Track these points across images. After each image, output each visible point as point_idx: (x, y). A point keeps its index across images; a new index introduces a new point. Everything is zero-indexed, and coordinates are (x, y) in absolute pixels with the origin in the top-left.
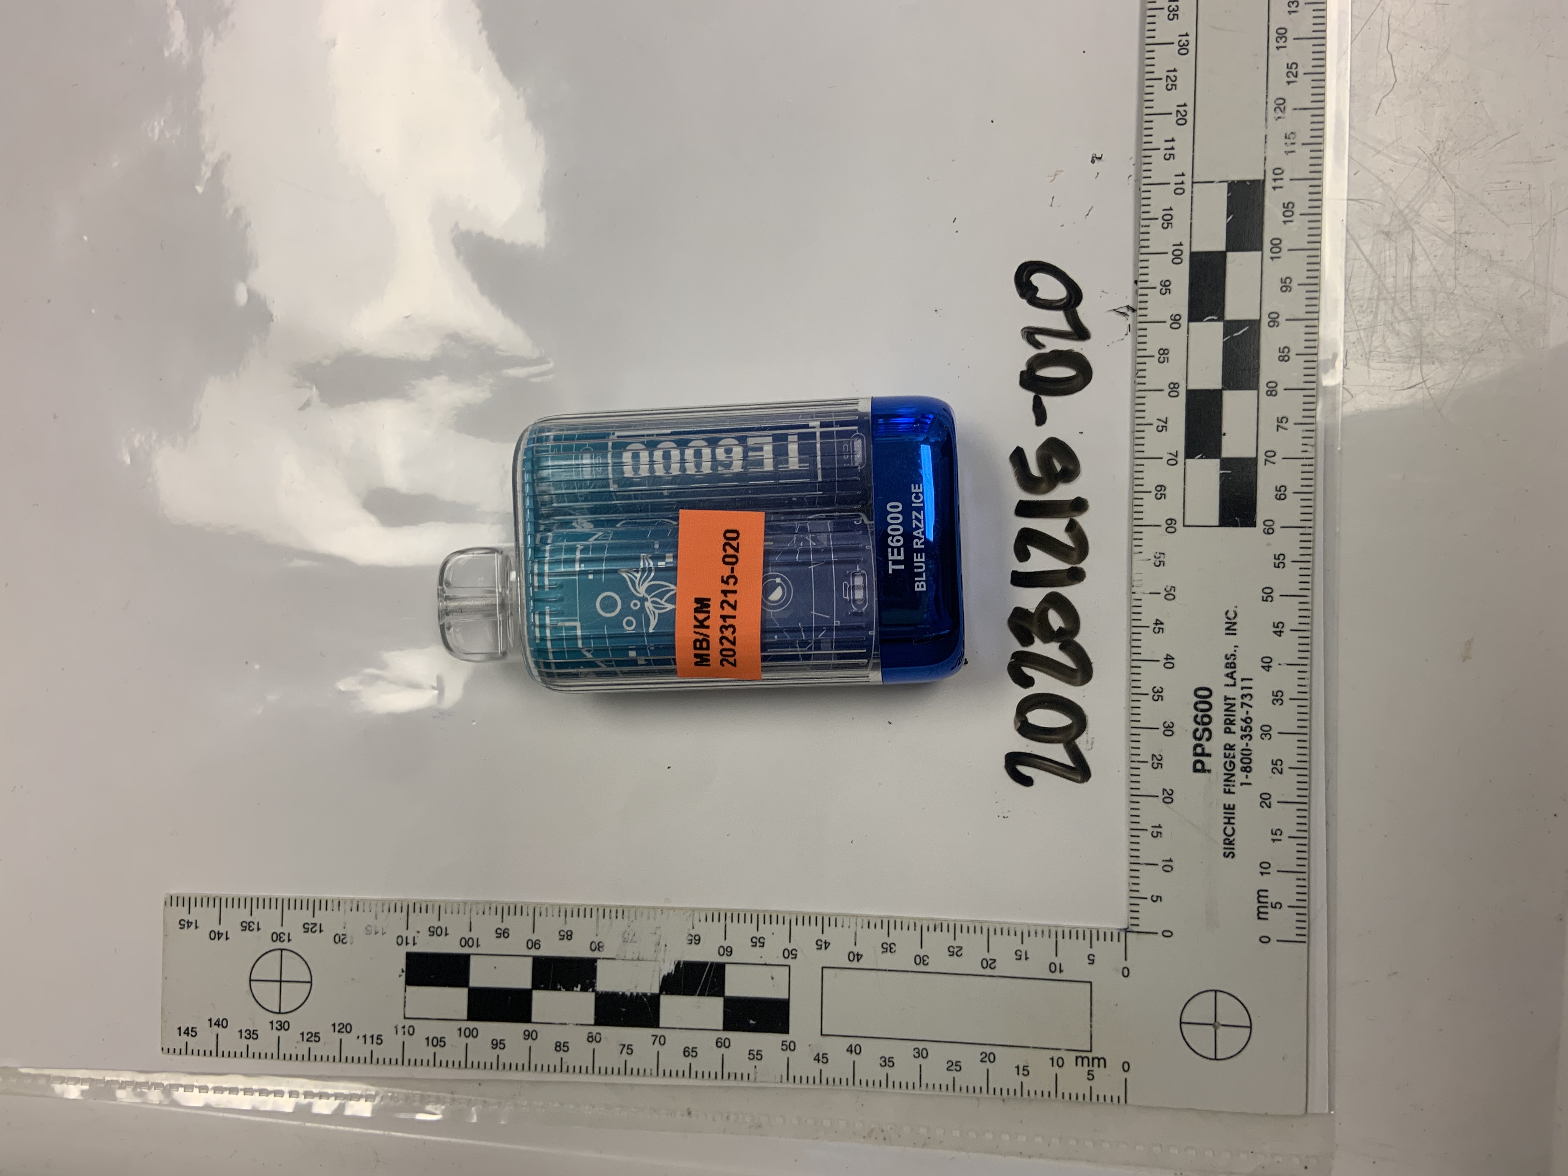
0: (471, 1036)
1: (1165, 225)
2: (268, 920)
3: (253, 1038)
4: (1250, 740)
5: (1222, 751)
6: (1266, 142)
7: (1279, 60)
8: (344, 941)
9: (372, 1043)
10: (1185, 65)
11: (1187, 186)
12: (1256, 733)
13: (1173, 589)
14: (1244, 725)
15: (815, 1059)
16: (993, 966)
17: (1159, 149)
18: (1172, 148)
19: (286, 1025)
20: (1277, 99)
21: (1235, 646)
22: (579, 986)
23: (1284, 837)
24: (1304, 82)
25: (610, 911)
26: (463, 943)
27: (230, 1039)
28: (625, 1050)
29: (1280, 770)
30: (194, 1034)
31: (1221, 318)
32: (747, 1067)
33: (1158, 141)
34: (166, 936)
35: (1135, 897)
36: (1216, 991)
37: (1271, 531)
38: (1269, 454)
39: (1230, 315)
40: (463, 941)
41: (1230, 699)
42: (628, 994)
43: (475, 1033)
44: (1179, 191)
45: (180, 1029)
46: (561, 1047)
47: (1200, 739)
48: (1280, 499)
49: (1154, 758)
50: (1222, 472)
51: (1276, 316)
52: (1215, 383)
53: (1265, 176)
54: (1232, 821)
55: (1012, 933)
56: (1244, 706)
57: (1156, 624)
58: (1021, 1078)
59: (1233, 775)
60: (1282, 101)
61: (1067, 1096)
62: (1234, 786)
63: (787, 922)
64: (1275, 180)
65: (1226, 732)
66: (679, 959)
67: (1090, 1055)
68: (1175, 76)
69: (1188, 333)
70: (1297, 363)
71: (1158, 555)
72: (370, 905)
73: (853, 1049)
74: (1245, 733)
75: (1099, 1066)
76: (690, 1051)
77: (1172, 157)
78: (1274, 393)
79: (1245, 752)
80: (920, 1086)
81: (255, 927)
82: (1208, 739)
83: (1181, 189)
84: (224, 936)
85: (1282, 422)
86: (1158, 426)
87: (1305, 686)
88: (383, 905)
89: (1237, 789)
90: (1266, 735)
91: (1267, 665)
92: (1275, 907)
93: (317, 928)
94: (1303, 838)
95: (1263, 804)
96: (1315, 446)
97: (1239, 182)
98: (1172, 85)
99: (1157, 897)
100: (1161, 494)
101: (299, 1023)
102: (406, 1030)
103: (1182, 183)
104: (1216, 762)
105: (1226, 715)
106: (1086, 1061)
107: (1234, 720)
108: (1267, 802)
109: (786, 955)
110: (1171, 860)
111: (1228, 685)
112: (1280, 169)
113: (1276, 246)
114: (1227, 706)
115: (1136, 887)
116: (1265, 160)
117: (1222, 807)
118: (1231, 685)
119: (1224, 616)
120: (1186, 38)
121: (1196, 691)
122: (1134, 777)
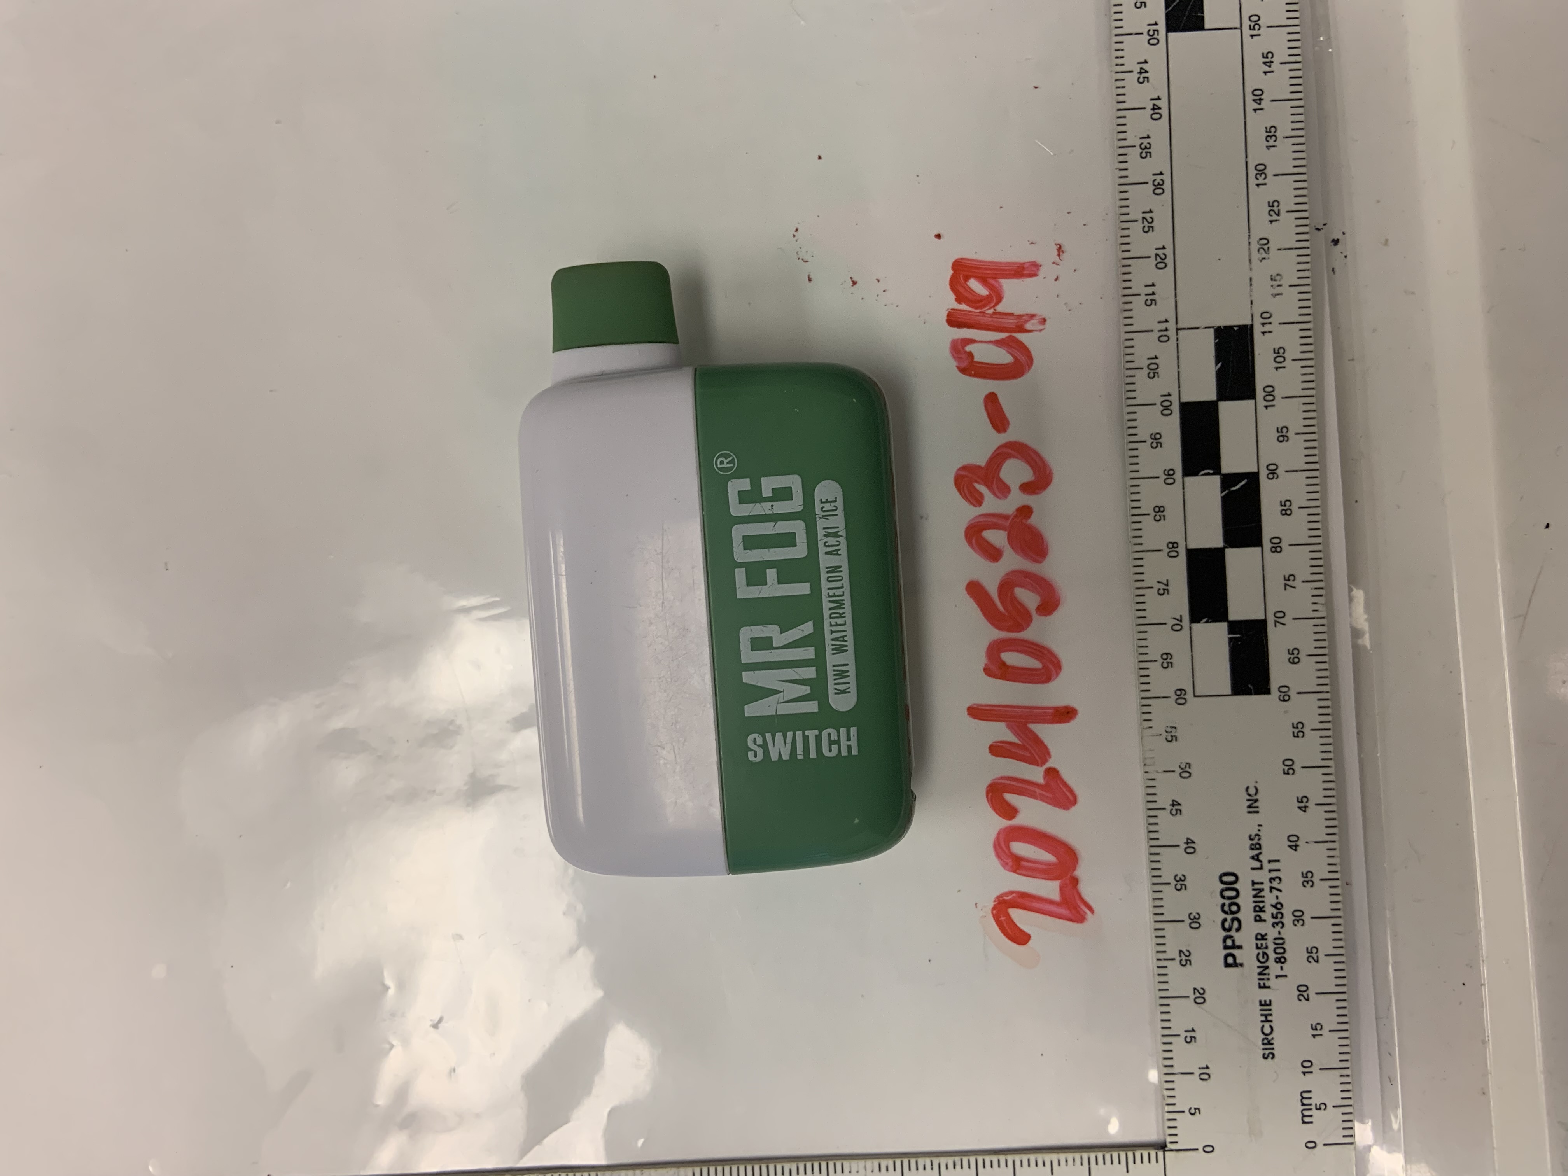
1: (1151, 375)
4: (1283, 926)
6: (1251, 285)
7: (1260, 198)
10: (1160, 206)
11: (1172, 333)
12: (1288, 919)
13: (1188, 766)
14: (1275, 911)
17: (1139, 295)
18: (1153, 294)
20: (1261, 239)
23: (1325, 1032)
29: (1316, 958)
31: (1217, 471)
33: (1138, 286)
37: (1286, 698)
38: (1279, 615)
39: (1225, 470)
41: (1257, 883)
44: (1164, 338)
47: (1230, 930)
48: (1293, 663)
49: (1181, 953)
50: (1231, 636)
53: (1252, 320)
54: (1269, 1018)
57: (1173, 805)
59: (1267, 968)
60: (1265, 242)
62: (1268, 979)
64: (1263, 324)
68: (1151, 218)
69: (1184, 489)
70: (1300, 517)
71: (1169, 730)
74: (1277, 921)
77: (1153, 302)
78: (1278, 549)
82: (1238, 930)
83: (1165, 336)
85: (1289, 580)
86: (1159, 589)
87: (1335, 864)
89: (1273, 983)
90: (1298, 921)
95: (1301, 998)
96: (1326, 604)
97: (1225, 327)
99: (1195, 1109)
103: (1167, 330)
104: (1248, 955)
105: (1255, 902)
107: (1264, 907)
108: (1305, 994)
110: (1207, 1067)
111: (1253, 869)
112: (1267, 312)
113: (1270, 394)
114: (1254, 892)
115: (1171, 1101)
116: (1252, 303)
117: (1258, 1004)
118: (1258, 869)
119: (1245, 793)
120: (1161, 177)
121: (1221, 877)
122: (1162, 977)
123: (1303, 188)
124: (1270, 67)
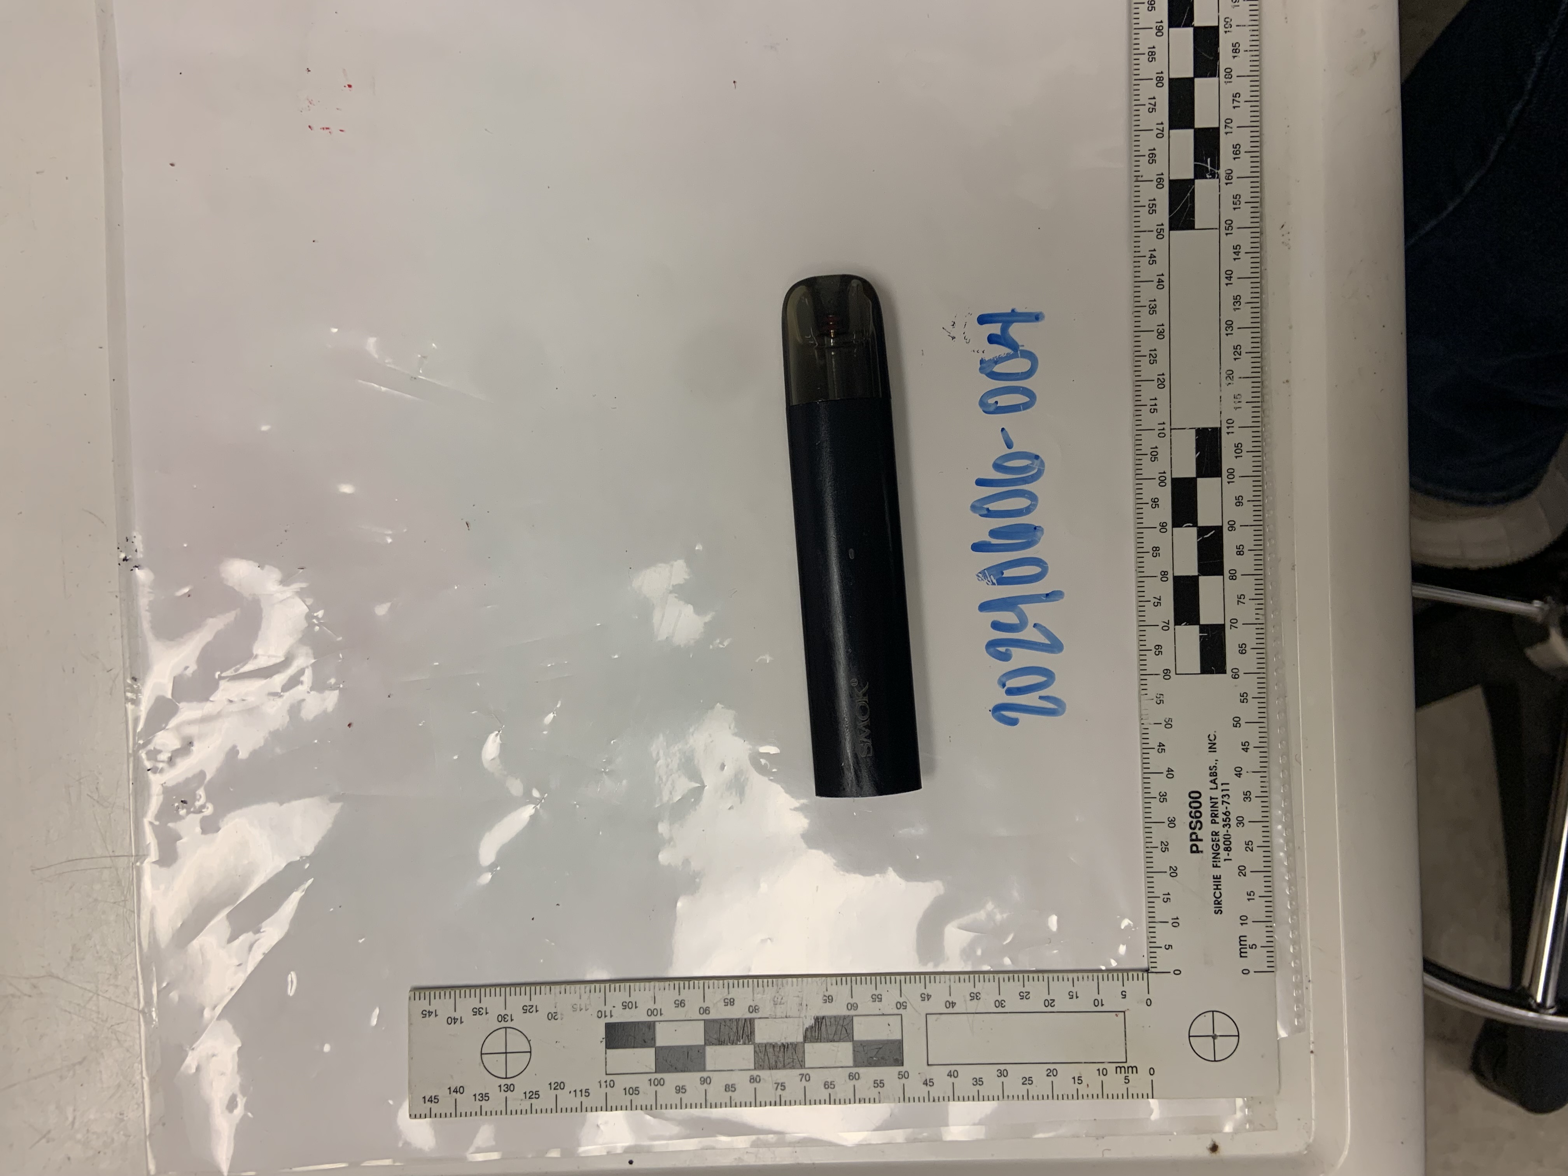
0: (659, 1085)
1: (1153, 459)
2: (494, 1003)
3: (485, 1100)
4: (1229, 828)
5: (1210, 837)
6: (1221, 400)
7: (1228, 344)
8: (556, 1018)
9: (581, 1094)
10: (1162, 347)
11: (1167, 431)
12: (1233, 822)
13: (1170, 720)
14: (1225, 817)
15: (924, 1084)
16: (1052, 1005)
17: (1146, 405)
18: (1156, 405)
19: (512, 1087)
20: (1228, 370)
21: (1216, 760)
22: (742, 1040)
23: (1256, 897)
24: (1246, 359)
25: (763, 982)
26: (650, 1014)
27: (466, 1102)
28: (779, 1087)
29: (1251, 849)
30: (436, 1101)
31: (1195, 524)
32: (873, 1093)
33: (1145, 399)
34: (410, 1024)
35: (1153, 946)
36: (1213, 1012)
37: (1237, 676)
38: (1233, 621)
39: (1200, 524)
40: (650, 1012)
41: (1214, 798)
42: (779, 1043)
43: (662, 1083)
44: (1161, 435)
45: (424, 1098)
46: (727, 1088)
47: (1194, 829)
48: (1242, 653)
49: (1162, 843)
50: (1201, 634)
51: (1233, 523)
52: (1194, 572)
53: (1221, 424)
54: (1219, 887)
55: (1066, 979)
56: (1224, 803)
57: (1160, 746)
58: (1077, 1085)
59: (1218, 854)
60: (1231, 372)
61: (1110, 1096)
62: (1219, 861)
63: (898, 981)
64: (1228, 427)
65: (1212, 823)
66: (818, 1015)
67: (1126, 1065)
68: (1155, 354)
69: (1172, 536)
70: (1249, 556)
71: (1158, 696)
72: (575, 988)
73: (952, 1074)
74: (1226, 823)
75: (1133, 1073)
76: (829, 1084)
77: (1155, 411)
78: (1234, 578)
79: (1226, 837)
80: (1003, 1098)
81: (483, 1011)
82: (1200, 829)
83: (1163, 433)
84: (459, 1021)
85: (1240, 598)
86: (1154, 603)
87: (1266, 787)
88: (585, 988)
89: (1222, 863)
90: (1240, 824)
91: (1238, 773)
92: (1252, 948)
93: (534, 1009)
94: (1269, 897)
95: (1241, 874)
96: (1265, 615)
97: (1203, 428)
98: (1153, 360)
99: (1169, 945)
100: (1159, 652)
101: (522, 1085)
102: (608, 1083)
103: (1164, 429)
104: (1206, 845)
105: (1212, 811)
106: (1123, 1069)
107: (1217, 814)
108: (1243, 872)
109: (899, 1006)
110: (1177, 918)
111: (1211, 789)
112: (1231, 420)
113: (1231, 474)
114: (1212, 804)
115: (1153, 940)
116: (1221, 413)
117: (1212, 877)
118: (1214, 789)
119: (1207, 738)
120: (1162, 327)
121: (1190, 794)
122: (1149, 859)
123: (1257, 337)
124: (1238, 255)
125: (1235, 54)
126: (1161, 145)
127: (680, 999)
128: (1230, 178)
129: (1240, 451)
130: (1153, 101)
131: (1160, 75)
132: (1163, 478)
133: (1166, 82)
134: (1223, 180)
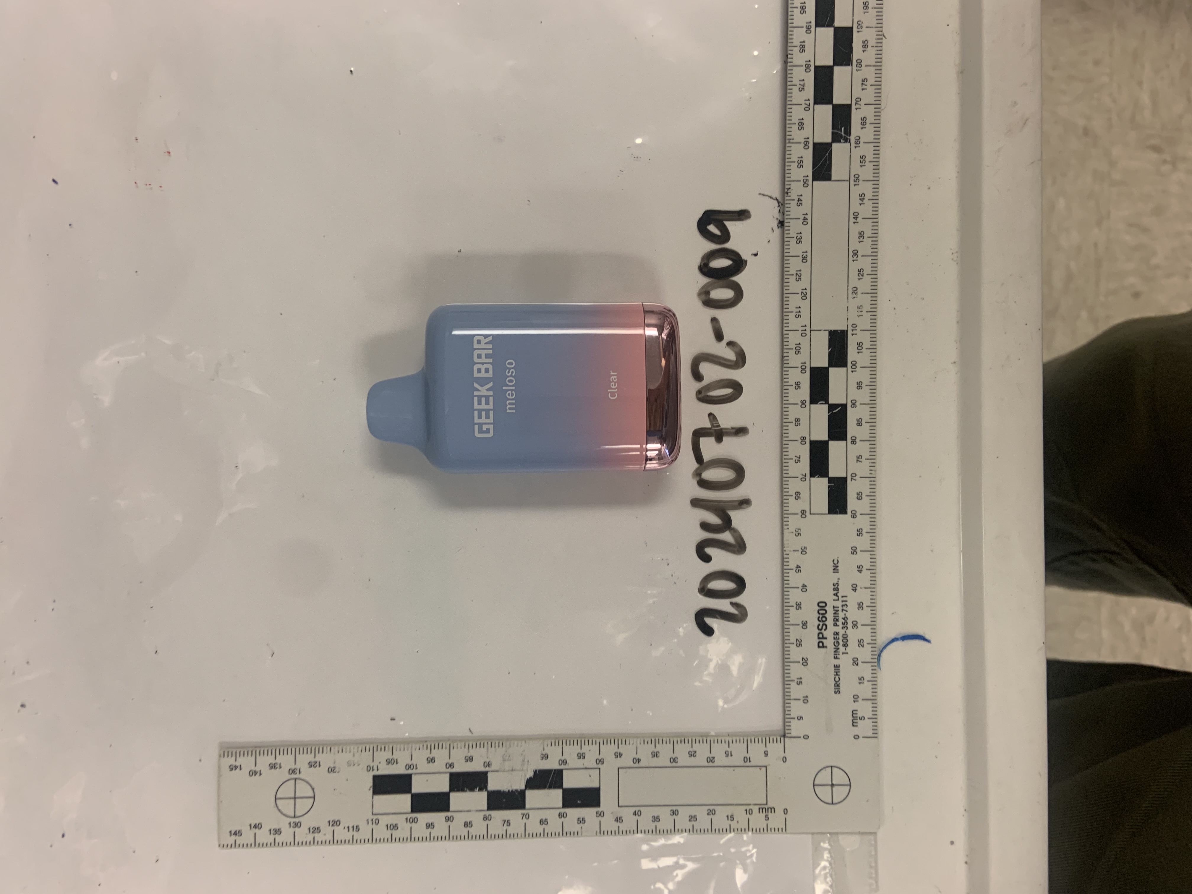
0: (413, 823)
2: (286, 761)
3: (278, 834)
5: (833, 636)
8: (335, 771)
9: (353, 830)
15: (615, 821)
16: (713, 761)
19: (299, 824)
22: (478, 788)
24: (867, 279)
25: (495, 744)
26: (407, 767)
27: (263, 836)
28: (506, 823)
30: (240, 834)
32: (577, 827)
34: (220, 776)
35: (787, 717)
36: (832, 767)
42: (507, 791)
43: (416, 820)
45: (230, 832)
46: (466, 824)
52: (825, 438)
55: (723, 742)
56: (843, 611)
58: (730, 822)
61: (754, 830)
63: (598, 742)
65: (834, 625)
66: (536, 769)
67: (766, 807)
72: (350, 748)
73: (637, 813)
75: (771, 812)
76: (544, 821)
79: (845, 636)
80: (675, 831)
84: (258, 773)
88: (358, 748)
92: (861, 719)
93: (318, 764)
100: (798, 497)
101: (307, 822)
102: (374, 821)
106: (764, 810)
109: (598, 762)
125: (864, 49)
126: (807, 117)
127: (431, 756)
128: (858, 142)
129: (861, 348)
130: (802, 83)
131: (808, 63)
132: (803, 367)
133: (812, 68)
134: (853, 145)
